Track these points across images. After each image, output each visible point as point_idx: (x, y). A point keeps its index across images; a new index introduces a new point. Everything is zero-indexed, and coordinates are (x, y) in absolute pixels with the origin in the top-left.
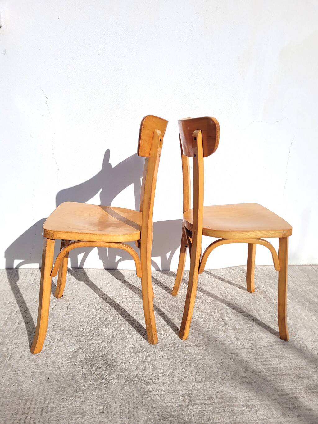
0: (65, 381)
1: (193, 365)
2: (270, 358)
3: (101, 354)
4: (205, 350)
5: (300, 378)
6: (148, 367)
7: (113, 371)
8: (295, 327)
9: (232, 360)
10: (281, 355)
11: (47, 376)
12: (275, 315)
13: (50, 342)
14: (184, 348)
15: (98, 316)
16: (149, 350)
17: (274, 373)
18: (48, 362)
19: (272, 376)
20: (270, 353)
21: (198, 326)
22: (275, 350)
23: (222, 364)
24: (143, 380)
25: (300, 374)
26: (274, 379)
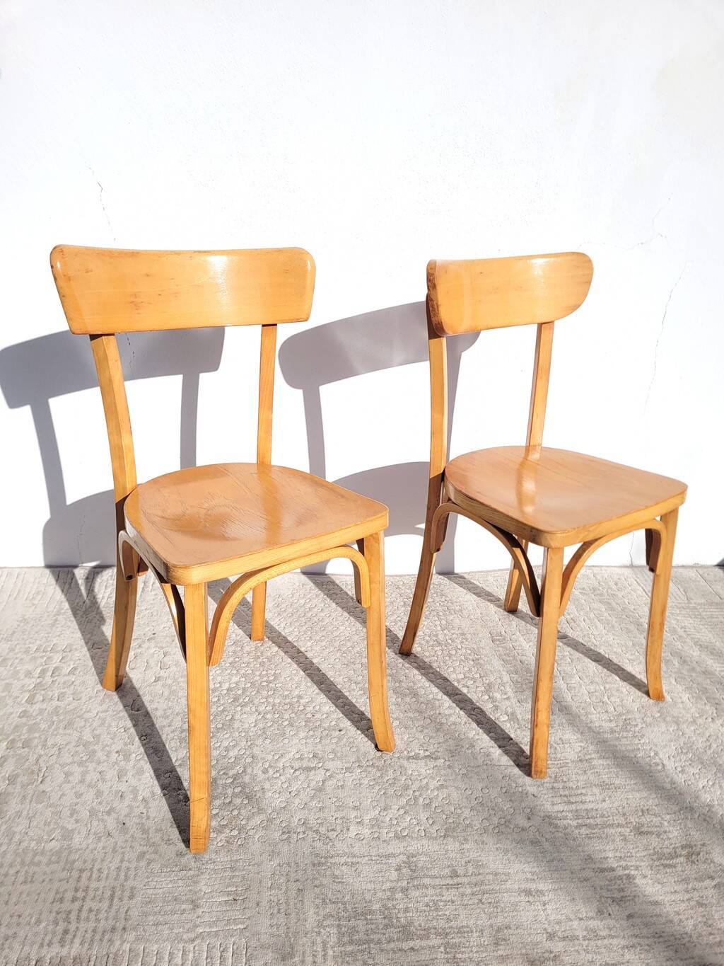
0: (157, 830)
1: (421, 800)
2: (584, 788)
3: (231, 773)
4: (449, 767)
5: (641, 833)
6: (328, 802)
7: (255, 810)
8: (643, 719)
9: (504, 790)
10: (607, 781)
11: (121, 818)
12: (602, 688)
13: (126, 744)
14: (405, 763)
15: (226, 686)
16: (330, 765)
17: (588, 821)
18: (123, 787)
19: (585, 828)
20: (585, 777)
21: (438, 712)
22: (596, 770)
23: (481, 799)
24: (317, 832)
25: (643, 826)
26: (587, 834)
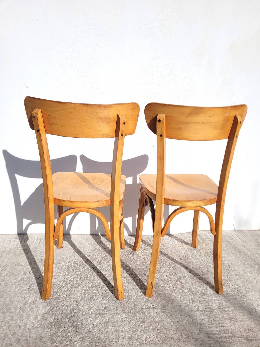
0: (33, 343)
1: (151, 327)
2: (222, 320)
3: (68, 316)
4: (163, 312)
5: (249, 340)
6: (110, 329)
7: (78, 333)
8: (245, 290)
9: (187, 322)
10: (232, 317)
11: (18, 337)
12: (227, 277)
13: (24, 305)
14: (144, 310)
15: (69, 280)
16: (112, 312)
17: (225, 335)
18: (21, 323)
19: (224, 338)
20: (222, 316)
21: (158, 289)
22: (227, 312)
23: (177, 326)
24: (104, 342)
25: (249, 337)
26: (225, 341)
